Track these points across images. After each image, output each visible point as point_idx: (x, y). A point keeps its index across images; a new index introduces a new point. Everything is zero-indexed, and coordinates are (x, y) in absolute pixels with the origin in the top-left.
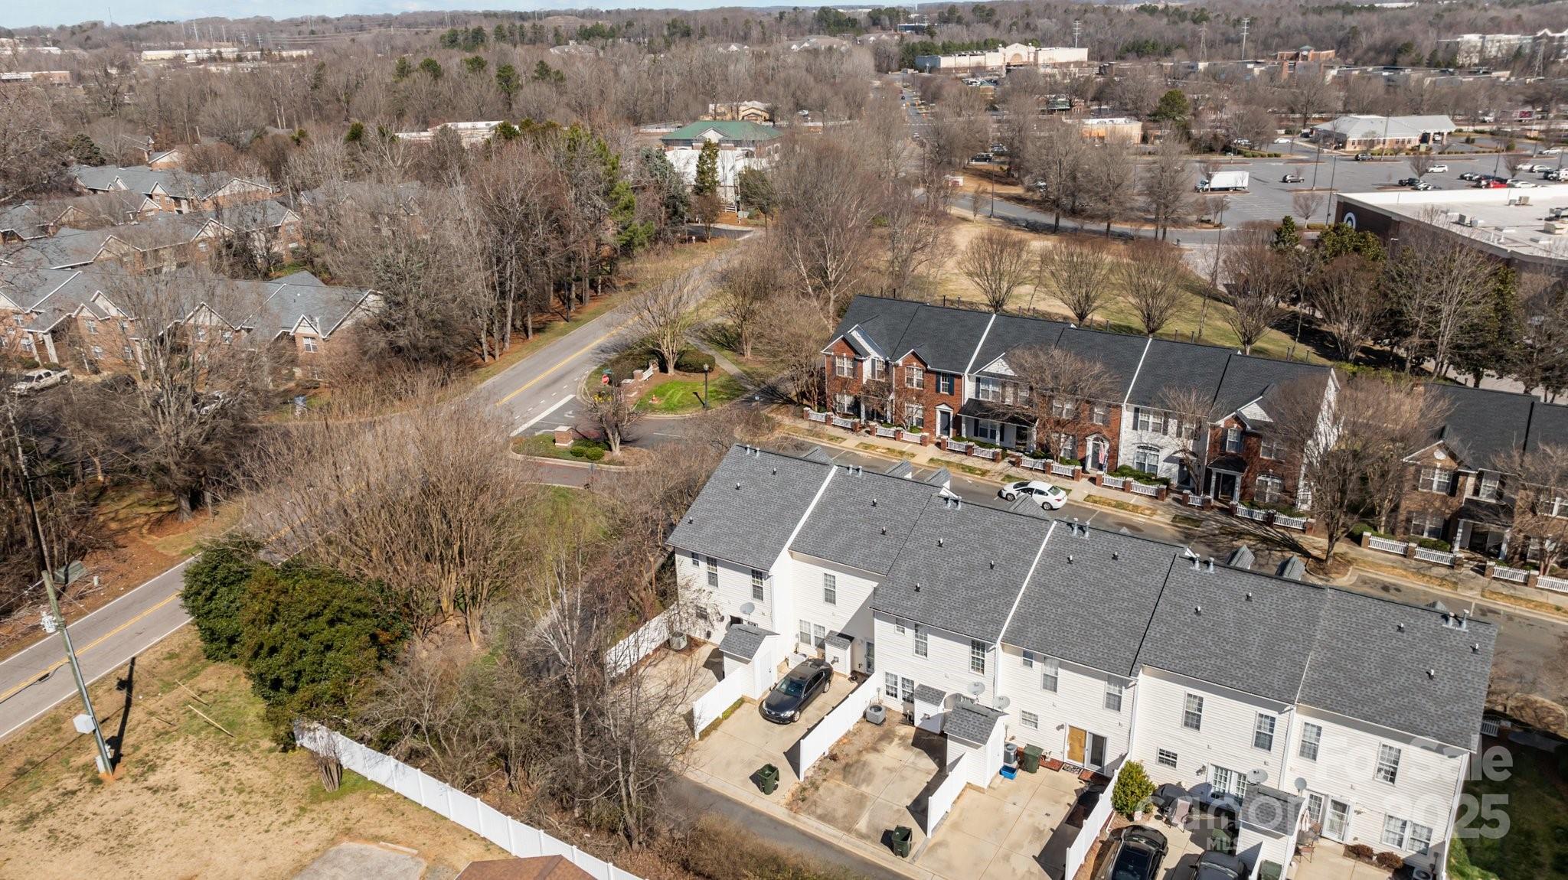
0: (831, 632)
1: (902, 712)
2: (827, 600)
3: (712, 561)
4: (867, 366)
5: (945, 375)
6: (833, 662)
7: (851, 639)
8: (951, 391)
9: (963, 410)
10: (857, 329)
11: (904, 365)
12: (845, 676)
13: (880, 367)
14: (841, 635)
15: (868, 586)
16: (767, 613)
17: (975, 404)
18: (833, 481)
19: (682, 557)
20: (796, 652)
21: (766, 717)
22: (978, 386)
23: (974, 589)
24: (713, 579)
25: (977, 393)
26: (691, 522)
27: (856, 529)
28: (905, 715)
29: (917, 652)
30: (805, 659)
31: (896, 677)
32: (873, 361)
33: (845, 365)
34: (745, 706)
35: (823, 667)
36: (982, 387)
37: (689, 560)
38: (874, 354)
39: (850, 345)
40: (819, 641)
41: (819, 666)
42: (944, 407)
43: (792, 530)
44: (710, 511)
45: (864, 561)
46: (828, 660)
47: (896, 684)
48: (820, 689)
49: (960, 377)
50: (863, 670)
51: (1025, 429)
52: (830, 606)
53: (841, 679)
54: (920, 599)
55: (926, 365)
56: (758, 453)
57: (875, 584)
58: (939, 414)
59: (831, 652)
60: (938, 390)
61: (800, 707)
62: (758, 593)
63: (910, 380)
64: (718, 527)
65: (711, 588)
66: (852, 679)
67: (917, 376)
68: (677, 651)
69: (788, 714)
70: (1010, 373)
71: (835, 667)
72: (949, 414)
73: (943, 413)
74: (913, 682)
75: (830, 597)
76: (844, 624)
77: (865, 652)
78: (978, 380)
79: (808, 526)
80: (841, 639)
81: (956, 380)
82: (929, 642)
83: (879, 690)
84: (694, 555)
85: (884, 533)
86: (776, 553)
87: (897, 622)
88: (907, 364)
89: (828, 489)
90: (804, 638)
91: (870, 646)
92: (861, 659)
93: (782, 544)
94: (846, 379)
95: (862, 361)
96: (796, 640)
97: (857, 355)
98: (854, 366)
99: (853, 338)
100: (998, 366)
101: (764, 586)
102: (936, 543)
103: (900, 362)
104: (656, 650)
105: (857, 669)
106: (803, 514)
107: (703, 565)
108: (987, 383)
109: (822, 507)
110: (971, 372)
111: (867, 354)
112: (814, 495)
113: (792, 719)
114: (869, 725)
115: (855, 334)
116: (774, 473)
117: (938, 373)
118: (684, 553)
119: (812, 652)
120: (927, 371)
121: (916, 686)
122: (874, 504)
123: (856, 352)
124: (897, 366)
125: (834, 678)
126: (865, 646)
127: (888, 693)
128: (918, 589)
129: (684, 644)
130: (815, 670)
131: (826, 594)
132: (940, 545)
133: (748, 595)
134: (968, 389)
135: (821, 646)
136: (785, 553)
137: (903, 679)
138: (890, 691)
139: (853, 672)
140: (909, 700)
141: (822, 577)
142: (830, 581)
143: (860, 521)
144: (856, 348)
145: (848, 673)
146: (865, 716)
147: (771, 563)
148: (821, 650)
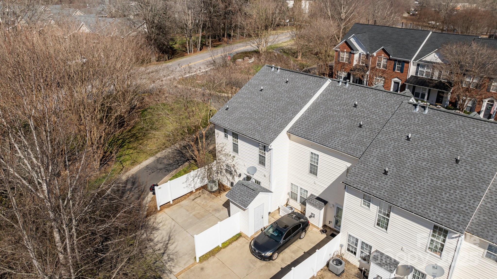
0: (312, 195)
1: (358, 266)
2: (311, 172)
3: (235, 136)
4: (356, 56)
5: (399, 62)
6: (310, 217)
7: (325, 202)
8: (402, 70)
9: (407, 81)
10: (353, 37)
11: (377, 56)
12: (318, 228)
13: (363, 58)
14: (318, 198)
15: (344, 165)
16: (267, 175)
17: (414, 78)
18: (326, 90)
19: (219, 131)
20: (287, 205)
21: (253, 252)
22: (417, 69)
23: (438, 179)
24: (236, 149)
25: (417, 73)
26: (227, 109)
27: (339, 122)
28: (360, 270)
29: (378, 224)
30: (290, 211)
31: (357, 240)
32: (360, 54)
33: (345, 56)
34: (241, 240)
35: (302, 220)
36: (420, 69)
37: (222, 134)
38: (361, 51)
39: (348, 45)
40: (303, 200)
41: (300, 218)
42: (396, 80)
43: (291, 119)
44: (241, 103)
45: (342, 146)
46: (307, 215)
47: (356, 245)
48: (298, 236)
49: (408, 62)
50: (332, 226)
51: (443, 93)
52: (312, 176)
53: (315, 229)
54: (387, 181)
55: (389, 56)
56: (279, 70)
57: (349, 165)
58: (393, 83)
59: (310, 209)
60: (394, 69)
61: (279, 249)
62: (262, 161)
63: (379, 65)
64: (243, 113)
65: (233, 154)
66: (323, 231)
67: (383, 61)
68: (211, 192)
69: (269, 254)
70: (439, 61)
71: (311, 221)
72: (398, 83)
73: (395, 82)
74: (371, 247)
75: (313, 170)
76: (321, 191)
77: (334, 214)
78: (418, 65)
79: (303, 117)
80: (318, 202)
81: (406, 65)
82: (390, 219)
83: (341, 246)
84: (225, 131)
85: (360, 126)
86: (277, 133)
87: (364, 197)
88: (379, 55)
89: (322, 94)
90: (293, 196)
91: (339, 210)
92: (331, 218)
93: (282, 127)
94: (344, 63)
95: (354, 54)
96: (288, 197)
97: (351, 49)
98: (350, 56)
99: (351, 41)
100: (433, 57)
101: (266, 156)
102: (405, 137)
103: (375, 54)
104: (197, 190)
105: (327, 224)
106: (301, 108)
107: (230, 137)
108: (423, 66)
109: (316, 105)
110: (415, 60)
111: (357, 50)
112: (311, 97)
113: (270, 258)
114: (330, 274)
115: (352, 40)
116: (287, 82)
117: (395, 60)
118: (220, 128)
119: (297, 207)
120: (390, 59)
121: (373, 250)
122: (355, 106)
123: (352, 49)
124: (373, 56)
125: (310, 228)
126: (335, 210)
127: (348, 250)
128: (386, 173)
129: (215, 188)
130: (296, 222)
131: (311, 168)
132: (408, 139)
133: (255, 162)
134: (412, 70)
135: (304, 203)
136: (283, 134)
137: (363, 243)
138: (351, 249)
139: (324, 226)
140: (366, 259)
141: (309, 155)
142: (314, 159)
143: (343, 116)
144: (352, 46)
145: (320, 226)
146: (328, 265)
147: (272, 140)
148: (303, 206)
